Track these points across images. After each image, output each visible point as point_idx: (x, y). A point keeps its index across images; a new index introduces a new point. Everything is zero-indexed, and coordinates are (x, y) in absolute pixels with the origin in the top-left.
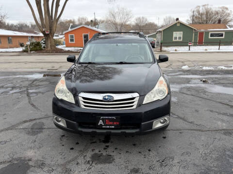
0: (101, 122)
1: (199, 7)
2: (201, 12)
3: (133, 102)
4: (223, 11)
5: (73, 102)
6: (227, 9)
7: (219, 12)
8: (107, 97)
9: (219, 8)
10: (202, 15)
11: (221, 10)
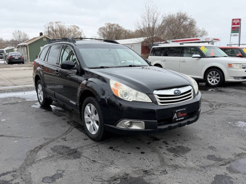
0: (175, 116)
1: (52, 23)
2: (55, 28)
3: (190, 94)
4: (75, 29)
5: (150, 101)
6: (78, 28)
7: (71, 30)
8: (176, 92)
9: (71, 26)
10: (56, 31)
11: (73, 28)
